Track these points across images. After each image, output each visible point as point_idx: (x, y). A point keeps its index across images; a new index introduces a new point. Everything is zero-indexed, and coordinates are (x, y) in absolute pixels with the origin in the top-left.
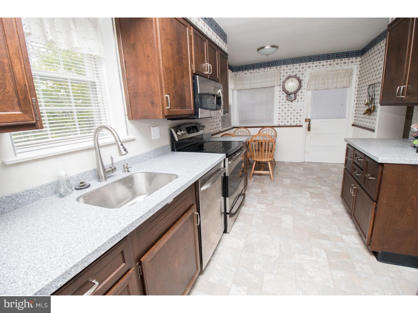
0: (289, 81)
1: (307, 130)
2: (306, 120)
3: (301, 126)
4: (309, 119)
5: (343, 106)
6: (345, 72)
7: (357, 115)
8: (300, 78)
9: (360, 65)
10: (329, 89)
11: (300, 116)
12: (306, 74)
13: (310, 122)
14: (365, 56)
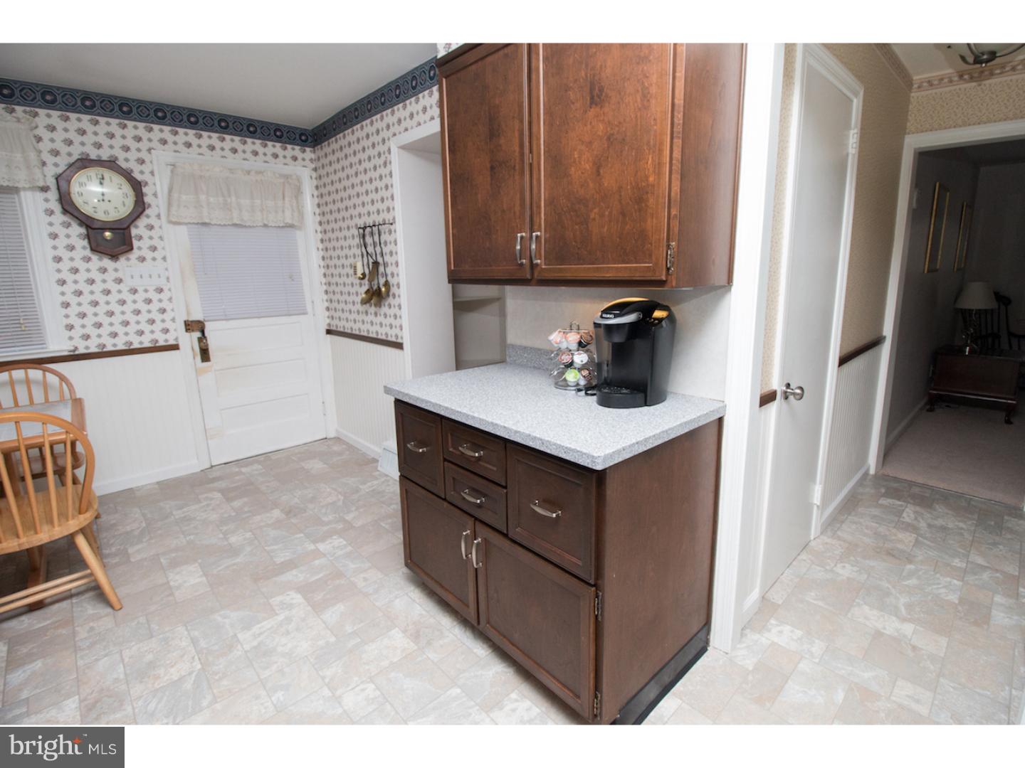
0: (89, 178)
1: (199, 358)
2: (190, 326)
3: (175, 347)
4: (199, 322)
5: (293, 280)
6: (284, 183)
7: (335, 305)
8: (132, 175)
9: (315, 169)
10: (245, 227)
11: (163, 311)
12: (155, 162)
13: (203, 332)
14: (327, 150)
